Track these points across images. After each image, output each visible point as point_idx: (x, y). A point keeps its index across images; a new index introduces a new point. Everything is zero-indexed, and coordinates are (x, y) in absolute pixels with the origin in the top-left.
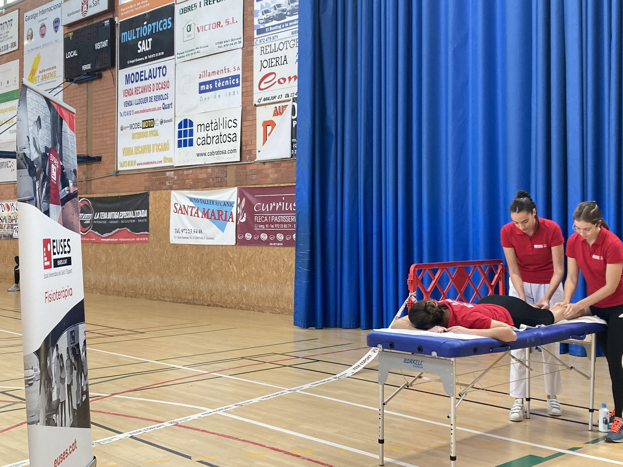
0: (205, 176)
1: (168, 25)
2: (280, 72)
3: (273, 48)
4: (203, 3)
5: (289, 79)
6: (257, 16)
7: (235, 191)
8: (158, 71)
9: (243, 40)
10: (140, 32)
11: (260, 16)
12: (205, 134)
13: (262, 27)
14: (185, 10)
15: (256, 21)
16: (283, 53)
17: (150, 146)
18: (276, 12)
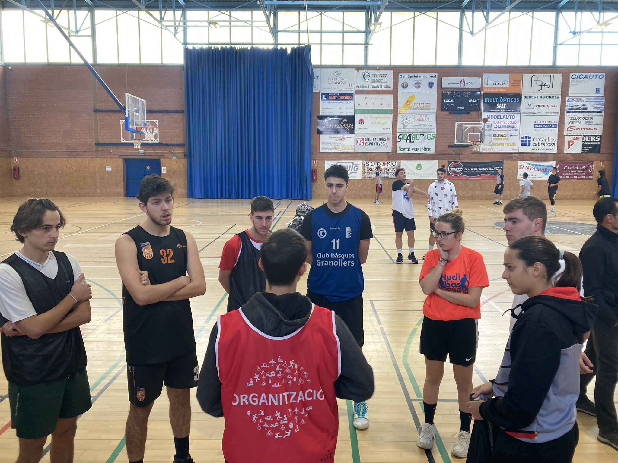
0: (536, 156)
1: (517, 101)
2: (577, 126)
3: (575, 118)
4: (539, 97)
5: (582, 129)
6: (567, 107)
7: (555, 162)
8: (509, 117)
9: (559, 113)
10: (498, 100)
11: (569, 107)
12: (537, 142)
13: (569, 111)
14: (527, 97)
15: (566, 108)
16: (579, 121)
17: (503, 144)
18: (576, 107)
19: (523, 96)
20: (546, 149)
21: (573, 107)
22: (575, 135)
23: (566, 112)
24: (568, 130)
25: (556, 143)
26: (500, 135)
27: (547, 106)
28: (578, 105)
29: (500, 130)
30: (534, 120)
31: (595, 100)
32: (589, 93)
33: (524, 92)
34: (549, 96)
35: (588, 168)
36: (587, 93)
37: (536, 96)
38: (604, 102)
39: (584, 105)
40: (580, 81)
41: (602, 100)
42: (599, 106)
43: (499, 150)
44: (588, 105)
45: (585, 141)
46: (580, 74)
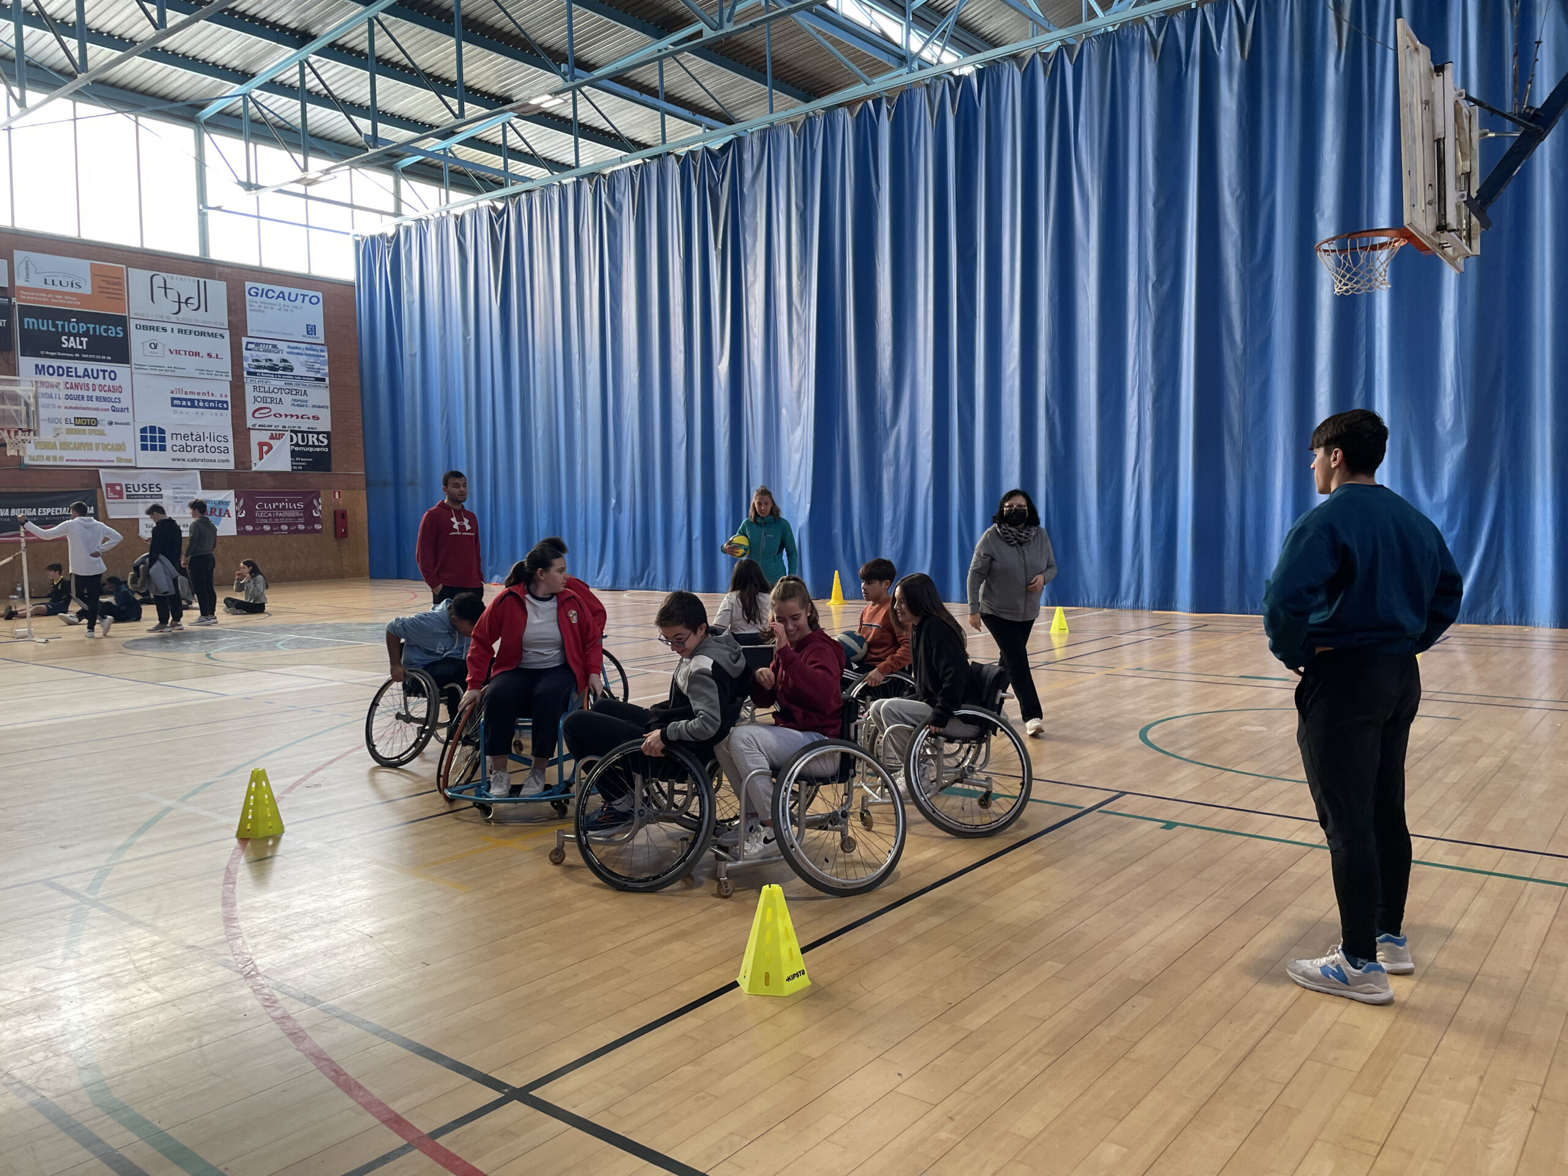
1: (117, 333)
2: (275, 409)
3: (267, 389)
4: (176, 331)
5: (286, 416)
6: (247, 361)
7: (232, 492)
8: (101, 374)
9: (230, 374)
10: (63, 326)
11: (250, 362)
12: (183, 443)
13: (252, 370)
14: (145, 328)
15: (245, 365)
16: (279, 396)
17: (91, 444)
18: (268, 364)
19: (132, 324)
20: (208, 461)
21: (260, 364)
22: (273, 428)
23: (245, 373)
24: (256, 415)
25: (230, 445)
26: (79, 421)
27: (197, 354)
28: (271, 360)
29: (76, 408)
30: (167, 387)
31: (308, 352)
32: (292, 334)
33: (137, 314)
34: (200, 329)
35: (309, 507)
36: (288, 334)
37: (168, 326)
38: (327, 358)
39: (285, 361)
40: (270, 304)
41: (322, 354)
42: (317, 366)
43: (80, 460)
44: (293, 360)
45: (297, 445)
46: (267, 287)
